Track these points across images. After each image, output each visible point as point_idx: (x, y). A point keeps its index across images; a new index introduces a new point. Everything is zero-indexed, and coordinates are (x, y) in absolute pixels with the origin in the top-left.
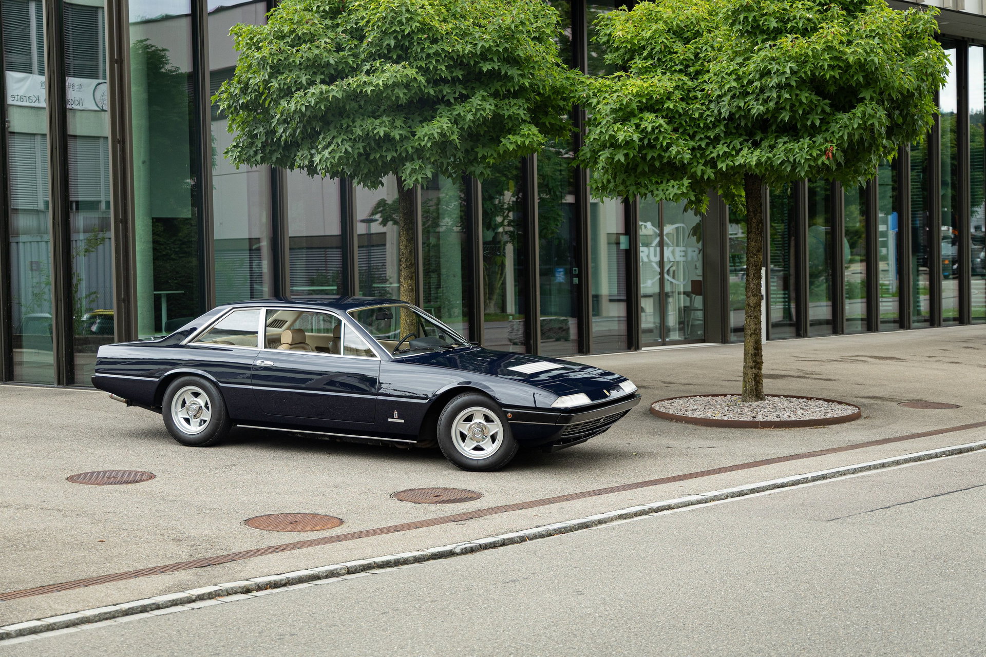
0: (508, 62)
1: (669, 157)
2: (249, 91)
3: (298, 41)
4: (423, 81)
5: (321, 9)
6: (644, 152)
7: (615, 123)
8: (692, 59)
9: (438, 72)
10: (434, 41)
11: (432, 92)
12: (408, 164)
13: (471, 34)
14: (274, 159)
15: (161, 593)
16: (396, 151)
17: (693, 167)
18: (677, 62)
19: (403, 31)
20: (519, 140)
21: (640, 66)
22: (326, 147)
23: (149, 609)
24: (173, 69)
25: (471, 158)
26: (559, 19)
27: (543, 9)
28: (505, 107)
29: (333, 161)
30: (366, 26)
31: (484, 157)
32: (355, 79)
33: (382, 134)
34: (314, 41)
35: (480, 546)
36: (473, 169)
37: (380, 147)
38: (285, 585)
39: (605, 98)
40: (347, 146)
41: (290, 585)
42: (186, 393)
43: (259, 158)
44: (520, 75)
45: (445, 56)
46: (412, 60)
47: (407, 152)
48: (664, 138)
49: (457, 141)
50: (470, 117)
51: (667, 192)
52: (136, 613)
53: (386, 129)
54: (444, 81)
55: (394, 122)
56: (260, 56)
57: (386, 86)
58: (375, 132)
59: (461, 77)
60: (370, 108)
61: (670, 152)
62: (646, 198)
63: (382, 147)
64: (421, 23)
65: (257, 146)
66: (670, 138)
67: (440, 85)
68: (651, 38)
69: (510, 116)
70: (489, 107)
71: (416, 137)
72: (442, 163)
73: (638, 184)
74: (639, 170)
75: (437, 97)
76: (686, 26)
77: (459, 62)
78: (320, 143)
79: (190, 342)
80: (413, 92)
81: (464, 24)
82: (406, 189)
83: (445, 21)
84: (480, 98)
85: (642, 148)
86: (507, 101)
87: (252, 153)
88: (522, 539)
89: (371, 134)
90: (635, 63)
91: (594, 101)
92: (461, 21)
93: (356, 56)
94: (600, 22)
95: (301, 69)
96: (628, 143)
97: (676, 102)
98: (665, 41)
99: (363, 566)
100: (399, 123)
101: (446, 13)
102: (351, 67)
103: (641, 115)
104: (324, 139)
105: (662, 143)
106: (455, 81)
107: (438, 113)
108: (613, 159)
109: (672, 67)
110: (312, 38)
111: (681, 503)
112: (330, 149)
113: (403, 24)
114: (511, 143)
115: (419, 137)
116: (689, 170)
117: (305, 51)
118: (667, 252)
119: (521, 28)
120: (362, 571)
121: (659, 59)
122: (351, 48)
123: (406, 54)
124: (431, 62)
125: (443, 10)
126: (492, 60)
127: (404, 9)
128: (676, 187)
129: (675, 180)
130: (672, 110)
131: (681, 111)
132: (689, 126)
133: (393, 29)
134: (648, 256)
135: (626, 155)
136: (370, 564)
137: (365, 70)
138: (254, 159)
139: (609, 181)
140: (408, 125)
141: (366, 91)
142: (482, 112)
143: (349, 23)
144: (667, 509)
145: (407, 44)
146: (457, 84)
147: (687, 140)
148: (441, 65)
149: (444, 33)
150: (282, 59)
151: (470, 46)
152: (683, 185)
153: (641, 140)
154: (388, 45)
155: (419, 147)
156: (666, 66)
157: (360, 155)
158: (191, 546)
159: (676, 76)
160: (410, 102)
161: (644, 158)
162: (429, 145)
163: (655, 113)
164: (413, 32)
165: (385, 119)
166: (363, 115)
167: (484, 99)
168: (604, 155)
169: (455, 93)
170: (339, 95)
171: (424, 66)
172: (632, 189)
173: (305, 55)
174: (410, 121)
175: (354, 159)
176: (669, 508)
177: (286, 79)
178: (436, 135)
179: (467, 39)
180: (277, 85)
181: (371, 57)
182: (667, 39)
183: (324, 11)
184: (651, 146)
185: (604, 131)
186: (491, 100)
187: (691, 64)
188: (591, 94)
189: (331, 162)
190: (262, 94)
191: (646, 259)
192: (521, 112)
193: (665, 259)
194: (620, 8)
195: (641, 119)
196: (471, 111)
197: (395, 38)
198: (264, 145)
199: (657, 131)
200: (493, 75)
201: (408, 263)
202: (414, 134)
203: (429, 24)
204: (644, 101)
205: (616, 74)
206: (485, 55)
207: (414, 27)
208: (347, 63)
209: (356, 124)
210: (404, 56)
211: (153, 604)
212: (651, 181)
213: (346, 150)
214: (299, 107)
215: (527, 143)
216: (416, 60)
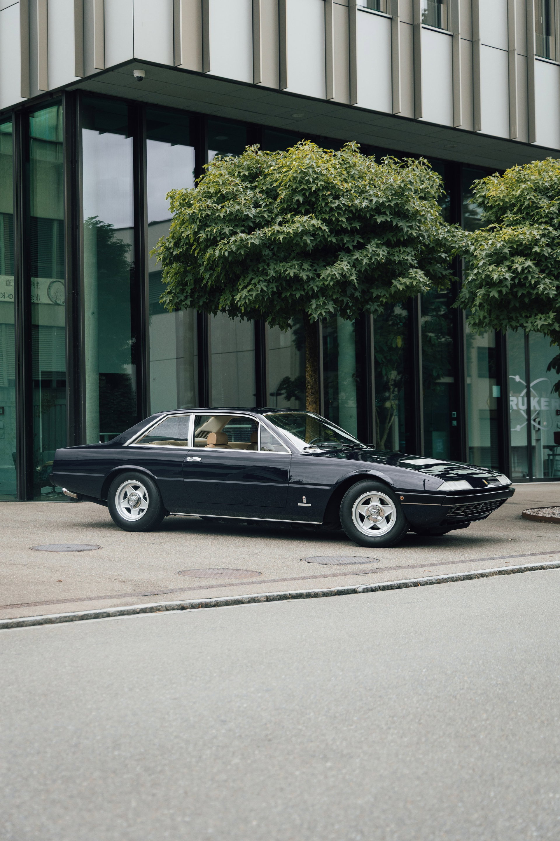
0: (399, 216)
1: (537, 293)
2: (181, 244)
3: (222, 198)
4: (327, 230)
5: (242, 174)
6: (515, 290)
7: (490, 265)
8: (556, 213)
9: (340, 223)
10: (337, 197)
11: (334, 240)
12: (314, 301)
13: (367, 192)
14: (201, 303)
15: (110, 607)
16: (304, 290)
17: (557, 303)
18: (543, 215)
19: (311, 189)
20: (407, 281)
21: (511, 219)
22: (245, 287)
23: (101, 616)
24: (118, 242)
25: (368, 298)
26: (441, 182)
27: (428, 174)
28: (396, 254)
29: (251, 298)
30: (279, 187)
31: (378, 297)
32: (270, 229)
33: (292, 275)
34: (236, 199)
35: (379, 587)
36: (368, 306)
37: (291, 287)
38: (214, 606)
39: (481, 245)
40: (262, 286)
41: (218, 606)
42: (127, 486)
43: (188, 302)
44: (409, 227)
45: (346, 210)
46: (317, 214)
47: (313, 290)
48: (533, 277)
49: (355, 281)
50: (365, 261)
51: (535, 324)
52: (90, 619)
53: (296, 271)
54: (344, 231)
55: (303, 265)
56: (191, 212)
57: (296, 234)
58: (287, 273)
59: (358, 228)
60: (282, 255)
61: (538, 289)
62: (517, 331)
63: (292, 287)
64: (325, 182)
65: (187, 292)
66: (538, 277)
67: (341, 235)
68: (521, 195)
69: (400, 261)
70: (382, 253)
71: (321, 278)
72: (343, 301)
73: (510, 319)
74: (511, 306)
75: (338, 245)
76: (550, 186)
77: (357, 214)
78: (240, 284)
79: (131, 443)
80: (318, 240)
81: (361, 183)
82: (311, 322)
83: (346, 181)
84: (375, 245)
85: (513, 286)
86: (397, 249)
87: (183, 298)
88: (416, 584)
89: (283, 275)
90: (507, 216)
91: (472, 248)
92: (359, 181)
93: (270, 211)
94: (476, 186)
95: (225, 223)
96: (502, 281)
97: (543, 247)
98: (533, 198)
99: (280, 596)
100: (306, 266)
101: (346, 175)
102: (266, 220)
103: (512, 259)
104: (243, 280)
105: (530, 281)
106: (353, 232)
107: (339, 258)
108: (489, 295)
109: (538, 219)
110: (234, 197)
111: (552, 565)
112: (248, 288)
113: (310, 183)
114: (401, 284)
115: (323, 278)
116: (554, 305)
117: (229, 207)
118: (534, 402)
119: (409, 186)
120: (279, 600)
121: (528, 214)
122: (266, 205)
123: (313, 209)
124: (334, 215)
125: (344, 172)
126: (385, 213)
127: (311, 171)
128: (543, 319)
129: (542, 314)
130: (540, 253)
131: (547, 255)
132: (554, 268)
133: (302, 187)
134: (517, 405)
135: (500, 292)
136: (285, 595)
137: (278, 222)
138: (184, 303)
139: (485, 318)
140: (314, 268)
141: (279, 238)
142: (377, 257)
143: (265, 185)
144: (540, 569)
145: (314, 200)
146: (356, 234)
147: (552, 280)
148: (342, 217)
149: (345, 191)
150: (210, 214)
151: (366, 201)
152: (549, 317)
153: (513, 279)
154: (298, 201)
155: (323, 286)
156: (534, 219)
157: (273, 293)
158: (134, 585)
159: (543, 227)
160: (316, 248)
161: (515, 295)
162: (332, 283)
163: (524, 257)
164: (319, 189)
165: (295, 262)
166: (276, 260)
167: (378, 246)
168: (481, 292)
169: (353, 241)
170: (257, 242)
171: (328, 218)
172: (505, 322)
173: (228, 210)
174: (316, 265)
175: (269, 297)
176: (542, 568)
177: (212, 230)
178: (337, 275)
179: (363, 196)
180: (204, 236)
181: (283, 212)
182: (534, 196)
183: (244, 175)
184: (521, 285)
185: (480, 271)
186: (384, 248)
187: (554, 217)
188: (470, 243)
189: (249, 299)
190: (192, 245)
191: (515, 408)
192: (409, 258)
193: (532, 408)
194: (494, 175)
195: (513, 262)
196: (367, 256)
197: (304, 195)
198: (193, 291)
199: (526, 271)
200: (387, 226)
201: (313, 390)
202: (319, 276)
203: (332, 183)
204: (515, 246)
205: (491, 226)
206: (379, 209)
207: (319, 185)
208: (263, 217)
209: (270, 267)
210: (311, 210)
211: (105, 613)
212: (521, 316)
213: (262, 289)
214: (222, 252)
215: (414, 284)
216: (321, 214)
